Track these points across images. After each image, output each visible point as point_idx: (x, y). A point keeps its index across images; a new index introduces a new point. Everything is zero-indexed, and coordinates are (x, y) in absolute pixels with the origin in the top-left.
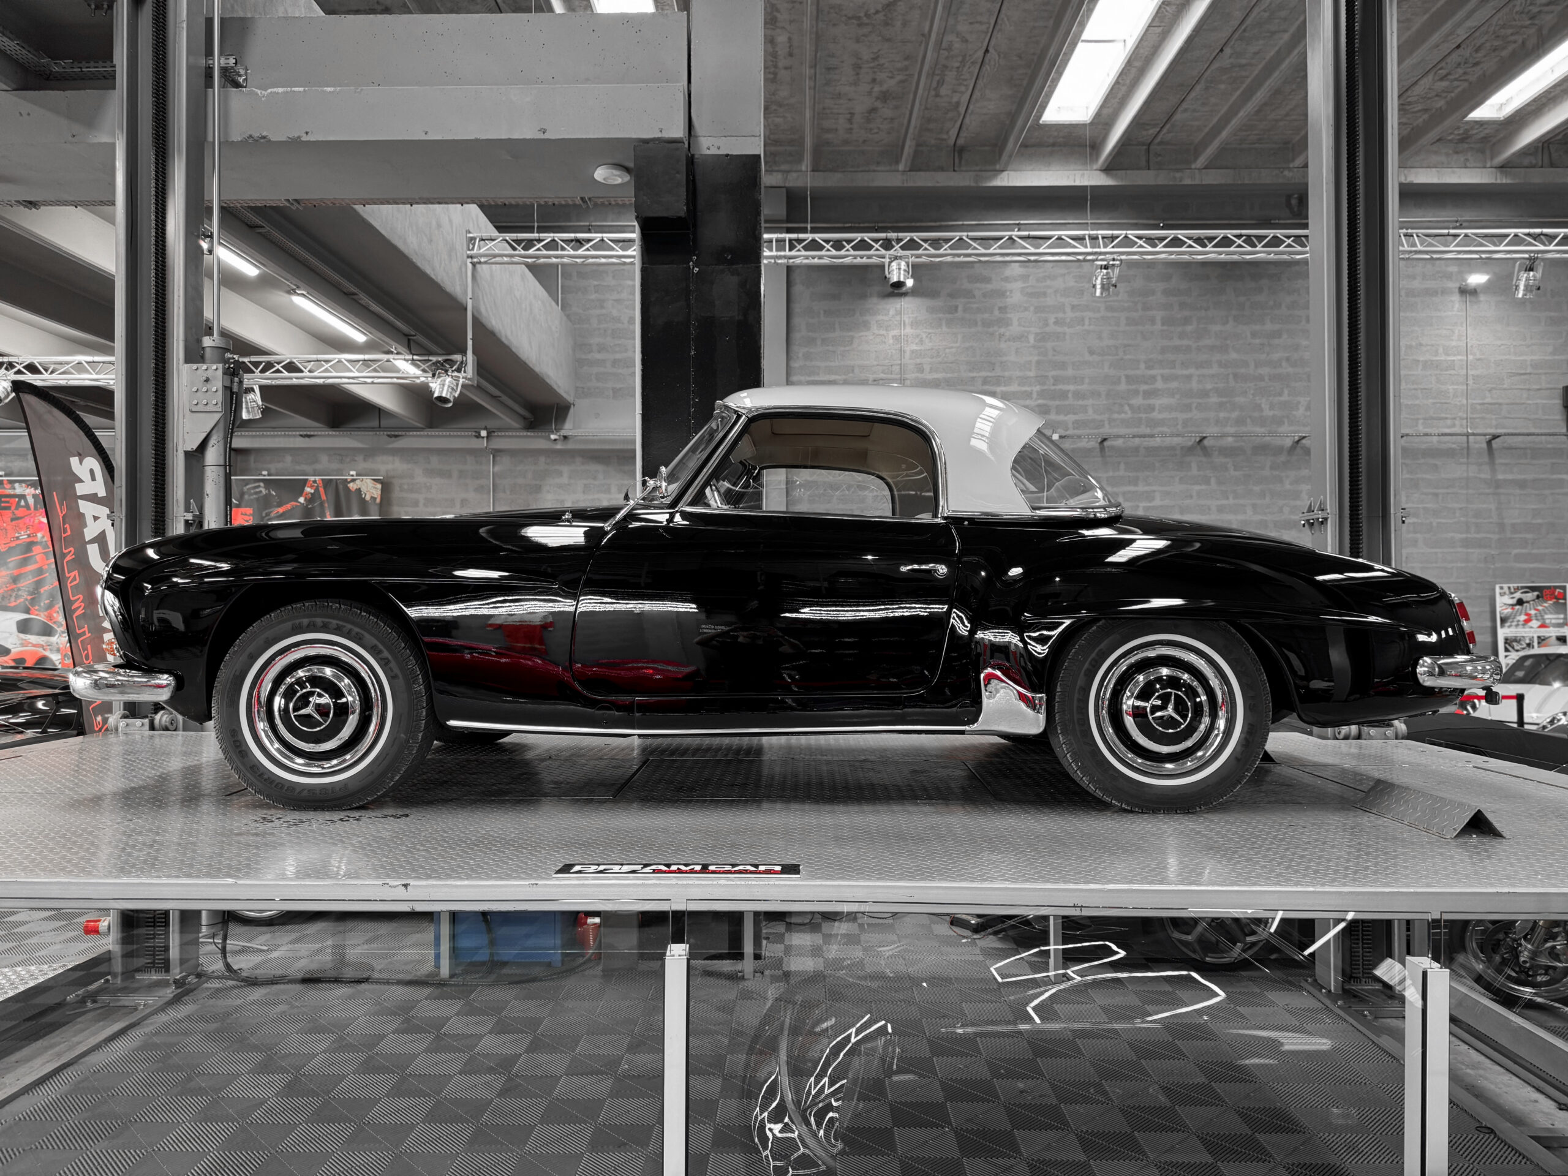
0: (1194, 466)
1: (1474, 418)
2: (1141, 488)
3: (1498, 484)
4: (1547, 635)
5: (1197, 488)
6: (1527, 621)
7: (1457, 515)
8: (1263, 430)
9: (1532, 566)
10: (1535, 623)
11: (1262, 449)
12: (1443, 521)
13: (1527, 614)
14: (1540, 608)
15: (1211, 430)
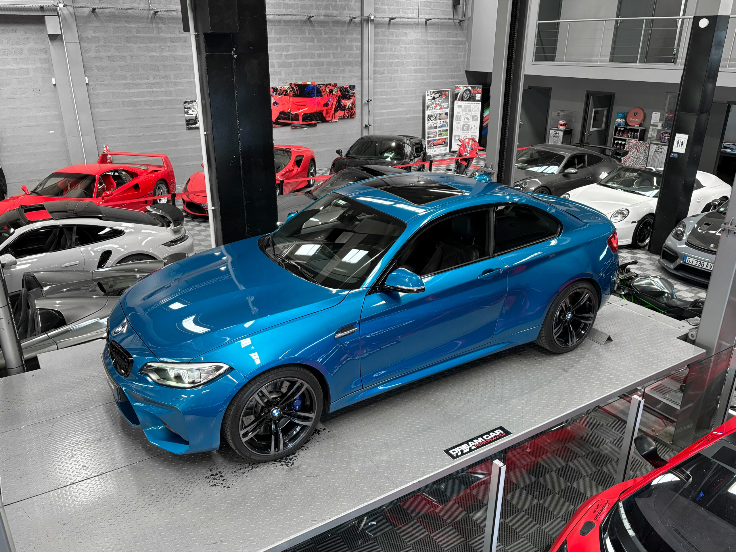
0: (307, 32)
1: (420, 9)
2: (283, 44)
3: (428, 42)
4: (442, 112)
5: (308, 44)
6: (436, 107)
7: (413, 57)
8: (337, 12)
9: (438, 81)
10: (438, 108)
11: (337, 23)
12: (408, 60)
13: (436, 104)
14: (440, 100)
15: (313, 12)
